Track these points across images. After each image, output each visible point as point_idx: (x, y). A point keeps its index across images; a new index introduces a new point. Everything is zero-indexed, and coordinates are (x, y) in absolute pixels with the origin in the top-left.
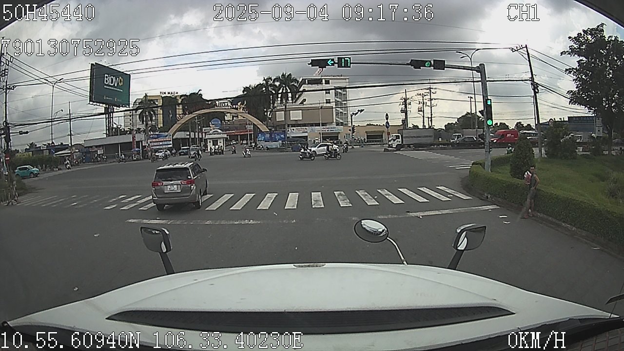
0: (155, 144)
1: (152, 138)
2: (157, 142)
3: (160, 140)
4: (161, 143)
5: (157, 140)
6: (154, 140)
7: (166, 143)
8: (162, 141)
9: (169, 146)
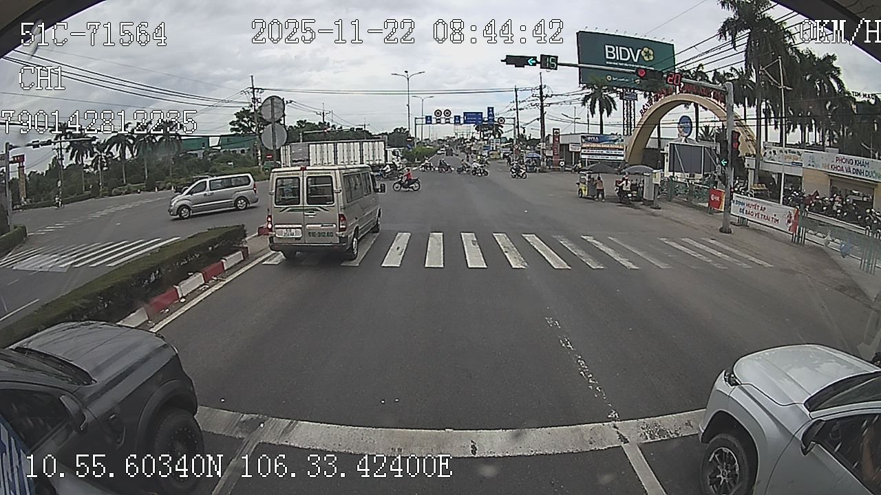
0: (595, 151)
1: (590, 141)
2: (599, 148)
3: (603, 146)
4: (605, 152)
5: (599, 146)
6: (594, 145)
7: (613, 152)
8: (607, 149)
9: (619, 158)
